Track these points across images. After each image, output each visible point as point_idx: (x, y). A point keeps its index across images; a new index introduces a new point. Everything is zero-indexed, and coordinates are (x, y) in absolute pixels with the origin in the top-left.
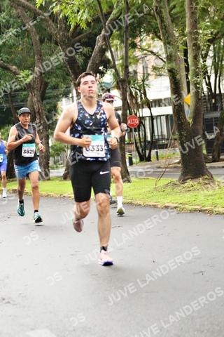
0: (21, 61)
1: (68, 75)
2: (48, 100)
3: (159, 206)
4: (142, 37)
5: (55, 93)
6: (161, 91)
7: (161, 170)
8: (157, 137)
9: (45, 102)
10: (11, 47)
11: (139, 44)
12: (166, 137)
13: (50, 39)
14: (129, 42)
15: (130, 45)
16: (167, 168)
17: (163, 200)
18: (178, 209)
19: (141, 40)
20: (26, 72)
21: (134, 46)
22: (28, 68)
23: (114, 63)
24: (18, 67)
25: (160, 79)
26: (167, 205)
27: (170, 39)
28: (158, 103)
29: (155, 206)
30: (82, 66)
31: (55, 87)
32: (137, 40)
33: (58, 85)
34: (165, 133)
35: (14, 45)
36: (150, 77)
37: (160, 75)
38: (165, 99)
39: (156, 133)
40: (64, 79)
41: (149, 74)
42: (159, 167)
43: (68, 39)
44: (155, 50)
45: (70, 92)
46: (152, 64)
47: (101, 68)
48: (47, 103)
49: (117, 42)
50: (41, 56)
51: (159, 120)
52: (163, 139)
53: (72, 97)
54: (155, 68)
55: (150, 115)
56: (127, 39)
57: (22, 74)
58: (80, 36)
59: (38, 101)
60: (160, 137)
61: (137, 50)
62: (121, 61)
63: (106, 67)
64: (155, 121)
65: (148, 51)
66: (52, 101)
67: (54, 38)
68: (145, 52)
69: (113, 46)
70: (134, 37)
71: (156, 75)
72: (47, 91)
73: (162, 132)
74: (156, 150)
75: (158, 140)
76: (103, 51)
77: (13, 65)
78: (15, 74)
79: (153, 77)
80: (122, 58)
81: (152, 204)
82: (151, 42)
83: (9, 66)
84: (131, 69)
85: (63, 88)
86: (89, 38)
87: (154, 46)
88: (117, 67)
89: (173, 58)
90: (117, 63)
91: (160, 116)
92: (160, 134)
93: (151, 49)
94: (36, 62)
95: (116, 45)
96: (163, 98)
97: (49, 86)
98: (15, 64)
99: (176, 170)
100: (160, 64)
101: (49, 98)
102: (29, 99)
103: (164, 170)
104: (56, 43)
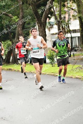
0: (13, 12)
1: (35, 18)
2: (26, 30)
3: (73, 77)
4: (68, 2)
5: (29, 26)
6: (75, 26)
7: (75, 61)
8: (74, 46)
9: (24, 30)
10: (9, 6)
11: (66, 5)
12: (78, 46)
13: (27, 3)
14: (62, 4)
15: (62, 5)
16: (78, 60)
17: (75, 75)
18: (82, 79)
19: (67, 3)
20: (16, 17)
21: (64, 6)
22: (17, 15)
23: (55, 14)
24: (12, 15)
25: (75, 20)
26: (77, 77)
27: (80, 3)
28: (75, 31)
29: (71, 77)
30: (41, 14)
31: (29, 24)
32: (66, 3)
33: (30, 23)
34: (77, 44)
35: (11, 5)
36: (71, 20)
37: (76, 19)
38: (78, 30)
39: (73, 45)
40: (33, 20)
41: (70, 19)
42: (75, 60)
43: (35, 3)
44: (74, 8)
45: (35, 26)
46: (72, 14)
47: (49, 15)
48: (25, 31)
49: (56, 4)
50: (22, 10)
51: (75, 39)
52: (77, 47)
53: (37, 28)
54: (73, 16)
55: (71, 37)
56: (61, 3)
57: (14, 18)
58: (40, 1)
59: (21, 30)
60: (75, 46)
61: (65, 8)
62: (58, 13)
63: (51, 15)
64: (73, 39)
65: (71, 8)
66: (28, 30)
67: (28, 2)
68: (69, 9)
69: (55, 6)
70: (64, 2)
71: (74, 19)
72: (25, 25)
73: (76, 44)
74: (73, 52)
75: (74, 48)
76: (50, 8)
77: (10, 14)
78: (11, 17)
79: (73, 20)
80: (59, 11)
81: (70, 76)
82: (72, 4)
83: (8, 14)
84: (62, 16)
85: (32, 24)
86: (44, 2)
87: (73, 6)
88: (57, 15)
89: (81, 12)
90: (56, 13)
91: (76, 37)
92: (75, 45)
93: (72, 7)
94: (20, 13)
95: (56, 6)
96: (77, 29)
97: (26, 23)
98: (11, 13)
99: (82, 61)
100: (76, 14)
101: (26, 28)
102: (17, 29)
103: (76, 61)
104: (29, 4)
